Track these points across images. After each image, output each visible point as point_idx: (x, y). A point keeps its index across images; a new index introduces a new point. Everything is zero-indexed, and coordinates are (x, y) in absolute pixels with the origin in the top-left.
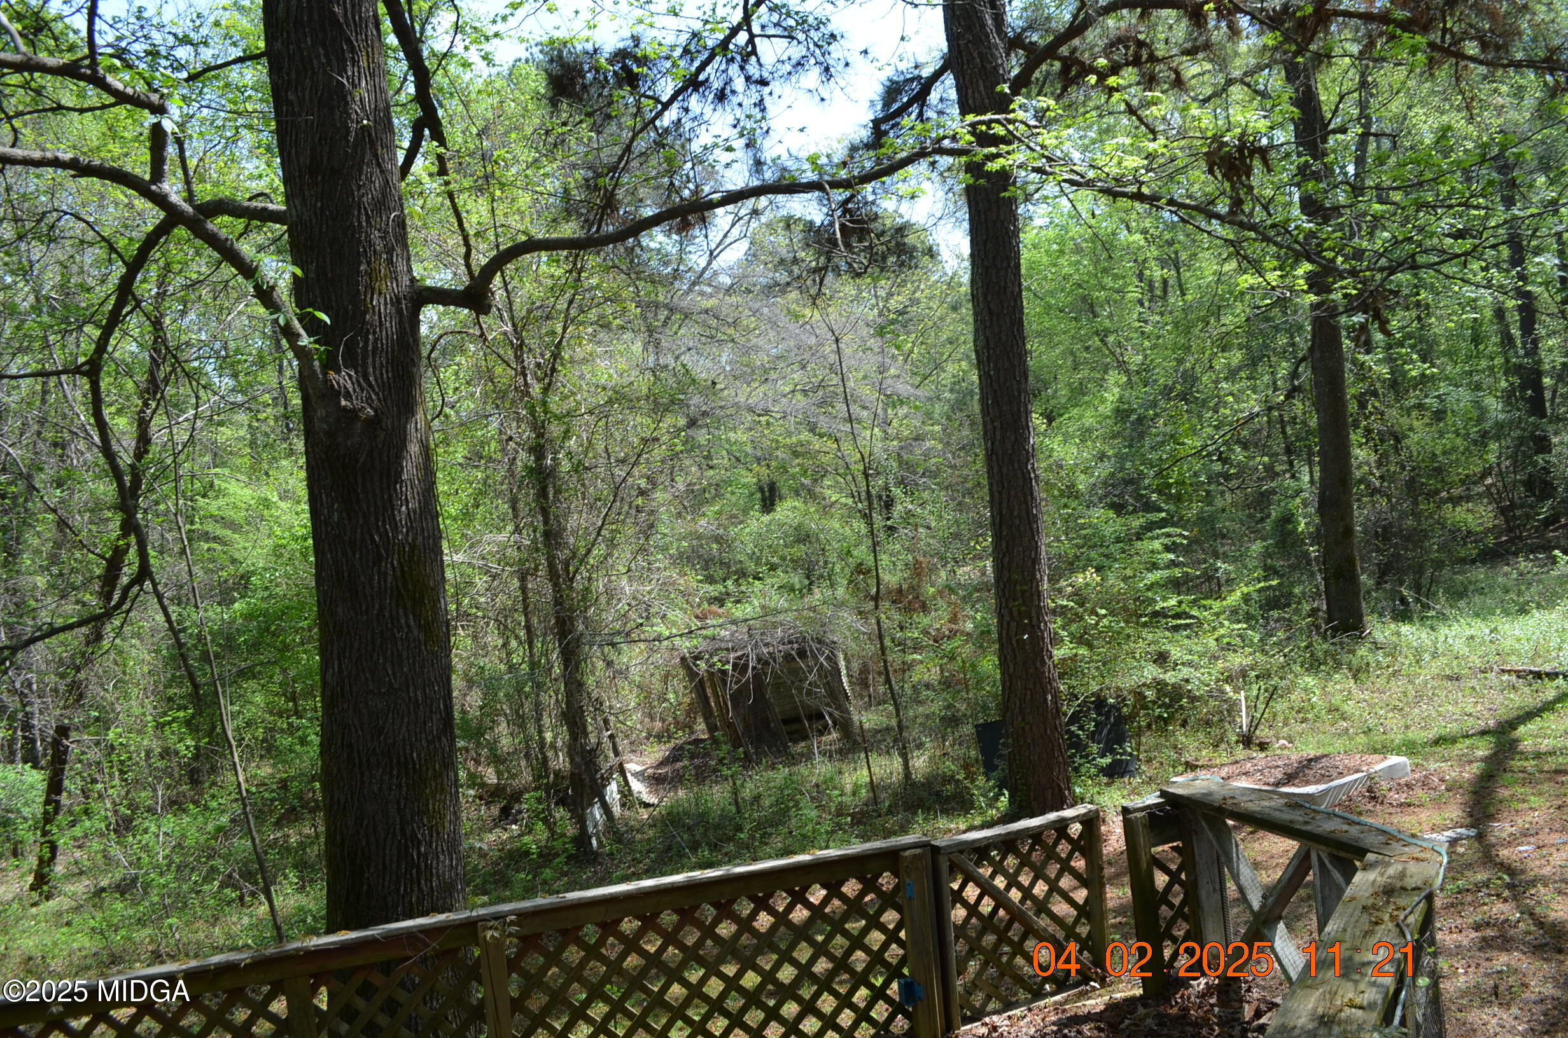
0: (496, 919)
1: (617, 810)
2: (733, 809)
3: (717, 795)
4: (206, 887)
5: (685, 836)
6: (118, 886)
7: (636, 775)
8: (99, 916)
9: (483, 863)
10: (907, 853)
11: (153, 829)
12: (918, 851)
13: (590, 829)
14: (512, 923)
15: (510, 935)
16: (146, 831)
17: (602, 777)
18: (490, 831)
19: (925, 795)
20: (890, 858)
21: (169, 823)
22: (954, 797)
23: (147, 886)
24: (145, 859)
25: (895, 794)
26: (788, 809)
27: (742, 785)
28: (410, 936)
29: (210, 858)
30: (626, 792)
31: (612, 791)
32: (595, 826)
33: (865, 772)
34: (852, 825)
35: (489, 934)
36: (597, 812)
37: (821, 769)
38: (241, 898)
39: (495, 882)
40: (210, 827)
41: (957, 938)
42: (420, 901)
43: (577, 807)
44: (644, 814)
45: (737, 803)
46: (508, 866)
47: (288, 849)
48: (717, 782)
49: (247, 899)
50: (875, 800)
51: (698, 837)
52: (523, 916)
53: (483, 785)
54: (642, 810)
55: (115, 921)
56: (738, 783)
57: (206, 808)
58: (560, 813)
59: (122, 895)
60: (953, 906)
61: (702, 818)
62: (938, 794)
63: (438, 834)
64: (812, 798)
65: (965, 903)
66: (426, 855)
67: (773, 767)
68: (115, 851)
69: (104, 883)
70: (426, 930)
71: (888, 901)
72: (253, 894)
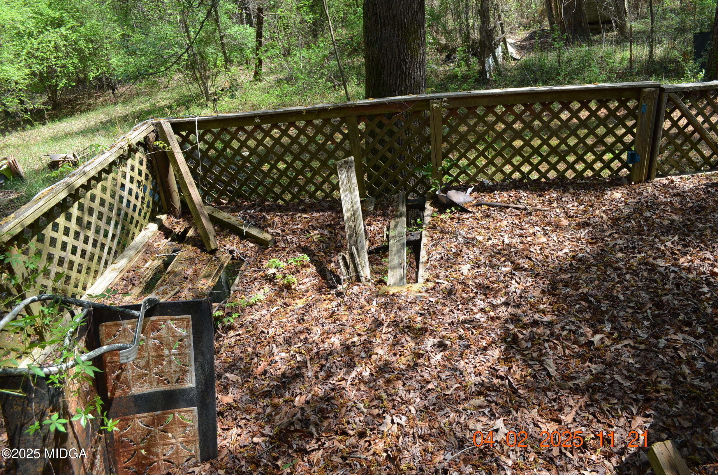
0: (438, 99)
1: (500, 60)
2: (557, 64)
3: (551, 57)
4: (320, 81)
5: (532, 76)
6: (286, 78)
7: (511, 44)
8: (279, 90)
9: (436, 80)
10: (647, 90)
11: (298, 55)
12: (652, 89)
13: (487, 68)
14: (445, 102)
15: (444, 107)
16: (295, 55)
17: (495, 44)
18: (441, 66)
19: (658, 67)
20: (637, 92)
21: (304, 52)
22: (673, 70)
23: (297, 79)
24: (295, 67)
25: (642, 66)
26: (585, 67)
27: (563, 53)
28: (400, 103)
29: (321, 68)
30: (505, 52)
31: (499, 51)
32: (489, 67)
33: (628, 52)
34: (616, 78)
35: (434, 105)
36: (491, 60)
37: (605, 48)
38: (334, 86)
39: (441, 89)
40: (321, 55)
41: (663, 136)
42: (406, 89)
43: (481, 56)
44: (513, 63)
45: (559, 62)
46: (447, 82)
47: (354, 68)
48: (551, 51)
49: (337, 87)
50: (631, 68)
51: (538, 77)
52: (451, 99)
53: (439, 44)
54: (512, 62)
55: (285, 92)
56: (562, 51)
57: (319, 46)
58: (474, 60)
59: (288, 81)
60: (665, 120)
61: (541, 68)
62: (665, 68)
63: (415, 59)
64: (598, 63)
65: (671, 119)
66: (409, 69)
67: (581, 46)
68: (284, 63)
69: (281, 77)
70: (407, 101)
71: (631, 113)
72: (339, 85)
